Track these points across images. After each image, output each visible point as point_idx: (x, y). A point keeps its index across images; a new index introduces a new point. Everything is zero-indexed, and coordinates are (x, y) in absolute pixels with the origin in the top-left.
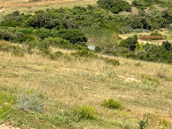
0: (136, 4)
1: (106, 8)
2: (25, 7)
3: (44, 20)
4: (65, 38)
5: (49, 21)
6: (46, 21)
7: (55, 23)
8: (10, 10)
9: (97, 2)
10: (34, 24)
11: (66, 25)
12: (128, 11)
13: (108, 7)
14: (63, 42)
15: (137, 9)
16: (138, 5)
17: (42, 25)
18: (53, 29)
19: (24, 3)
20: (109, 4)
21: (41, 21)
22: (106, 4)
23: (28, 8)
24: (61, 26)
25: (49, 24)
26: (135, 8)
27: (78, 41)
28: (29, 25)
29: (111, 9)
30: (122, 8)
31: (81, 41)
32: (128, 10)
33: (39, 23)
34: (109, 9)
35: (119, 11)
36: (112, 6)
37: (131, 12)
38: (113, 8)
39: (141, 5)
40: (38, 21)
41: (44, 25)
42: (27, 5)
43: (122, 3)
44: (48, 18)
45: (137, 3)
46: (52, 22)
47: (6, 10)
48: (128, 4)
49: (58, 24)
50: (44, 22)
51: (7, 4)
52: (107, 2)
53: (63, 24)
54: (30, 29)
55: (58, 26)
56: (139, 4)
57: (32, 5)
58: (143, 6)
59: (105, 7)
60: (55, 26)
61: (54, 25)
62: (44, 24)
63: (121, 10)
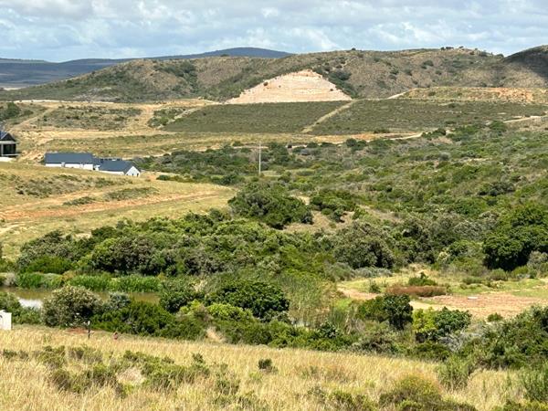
0: (320, 204)
1: (252, 216)
2: (60, 218)
3: (138, 253)
4: (241, 305)
5: (150, 254)
6: (141, 256)
7: (166, 259)
8: (25, 228)
9: (230, 201)
10: (109, 263)
11: (193, 263)
12: (304, 222)
13: (257, 213)
14: (236, 313)
15: (324, 217)
16: (325, 207)
17: (131, 267)
18: (161, 275)
19: (53, 208)
20: (260, 207)
21: (129, 257)
22: (253, 205)
23: (67, 221)
24: (181, 266)
25: (149, 264)
26: (319, 213)
27: (267, 309)
28: (98, 267)
29: (267, 218)
30: (290, 215)
31: (275, 309)
32: (306, 220)
33: (123, 261)
34: (261, 218)
35: (285, 223)
36: (266, 212)
37: (312, 223)
38: (270, 215)
39: (333, 208)
40: (121, 256)
41: (136, 265)
42: (63, 212)
43: (288, 202)
44: (146, 246)
45: (324, 203)
46: (157, 256)
47: (16, 229)
48: (303, 204)
49: (174, 263)
50: (136, 258)
51: (13, 213)
52: (255, 201)
53: (186, 262)
54: (102, 277)
55: (174, 267)
56: (329, 203)
57: (73, 212)
58: (338, 210)
59: (250, 212)
60: (164, 268)
61: (162, 264)
62: (138, 264)
63: (289, 220)
